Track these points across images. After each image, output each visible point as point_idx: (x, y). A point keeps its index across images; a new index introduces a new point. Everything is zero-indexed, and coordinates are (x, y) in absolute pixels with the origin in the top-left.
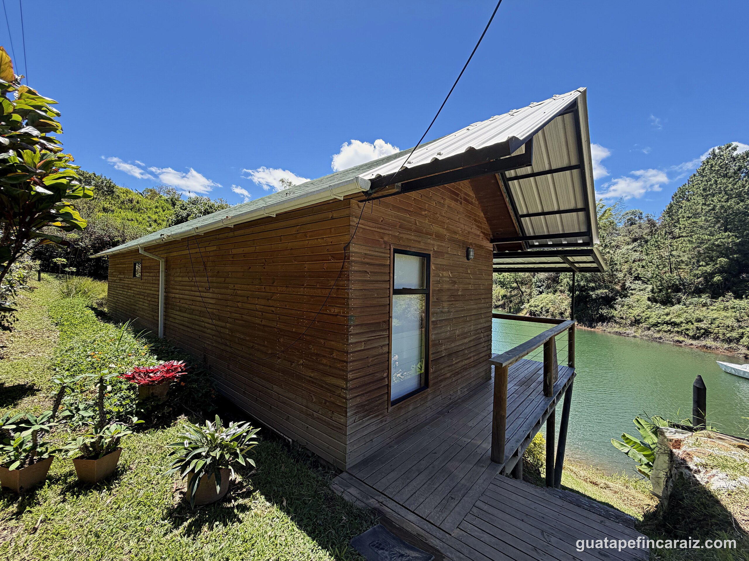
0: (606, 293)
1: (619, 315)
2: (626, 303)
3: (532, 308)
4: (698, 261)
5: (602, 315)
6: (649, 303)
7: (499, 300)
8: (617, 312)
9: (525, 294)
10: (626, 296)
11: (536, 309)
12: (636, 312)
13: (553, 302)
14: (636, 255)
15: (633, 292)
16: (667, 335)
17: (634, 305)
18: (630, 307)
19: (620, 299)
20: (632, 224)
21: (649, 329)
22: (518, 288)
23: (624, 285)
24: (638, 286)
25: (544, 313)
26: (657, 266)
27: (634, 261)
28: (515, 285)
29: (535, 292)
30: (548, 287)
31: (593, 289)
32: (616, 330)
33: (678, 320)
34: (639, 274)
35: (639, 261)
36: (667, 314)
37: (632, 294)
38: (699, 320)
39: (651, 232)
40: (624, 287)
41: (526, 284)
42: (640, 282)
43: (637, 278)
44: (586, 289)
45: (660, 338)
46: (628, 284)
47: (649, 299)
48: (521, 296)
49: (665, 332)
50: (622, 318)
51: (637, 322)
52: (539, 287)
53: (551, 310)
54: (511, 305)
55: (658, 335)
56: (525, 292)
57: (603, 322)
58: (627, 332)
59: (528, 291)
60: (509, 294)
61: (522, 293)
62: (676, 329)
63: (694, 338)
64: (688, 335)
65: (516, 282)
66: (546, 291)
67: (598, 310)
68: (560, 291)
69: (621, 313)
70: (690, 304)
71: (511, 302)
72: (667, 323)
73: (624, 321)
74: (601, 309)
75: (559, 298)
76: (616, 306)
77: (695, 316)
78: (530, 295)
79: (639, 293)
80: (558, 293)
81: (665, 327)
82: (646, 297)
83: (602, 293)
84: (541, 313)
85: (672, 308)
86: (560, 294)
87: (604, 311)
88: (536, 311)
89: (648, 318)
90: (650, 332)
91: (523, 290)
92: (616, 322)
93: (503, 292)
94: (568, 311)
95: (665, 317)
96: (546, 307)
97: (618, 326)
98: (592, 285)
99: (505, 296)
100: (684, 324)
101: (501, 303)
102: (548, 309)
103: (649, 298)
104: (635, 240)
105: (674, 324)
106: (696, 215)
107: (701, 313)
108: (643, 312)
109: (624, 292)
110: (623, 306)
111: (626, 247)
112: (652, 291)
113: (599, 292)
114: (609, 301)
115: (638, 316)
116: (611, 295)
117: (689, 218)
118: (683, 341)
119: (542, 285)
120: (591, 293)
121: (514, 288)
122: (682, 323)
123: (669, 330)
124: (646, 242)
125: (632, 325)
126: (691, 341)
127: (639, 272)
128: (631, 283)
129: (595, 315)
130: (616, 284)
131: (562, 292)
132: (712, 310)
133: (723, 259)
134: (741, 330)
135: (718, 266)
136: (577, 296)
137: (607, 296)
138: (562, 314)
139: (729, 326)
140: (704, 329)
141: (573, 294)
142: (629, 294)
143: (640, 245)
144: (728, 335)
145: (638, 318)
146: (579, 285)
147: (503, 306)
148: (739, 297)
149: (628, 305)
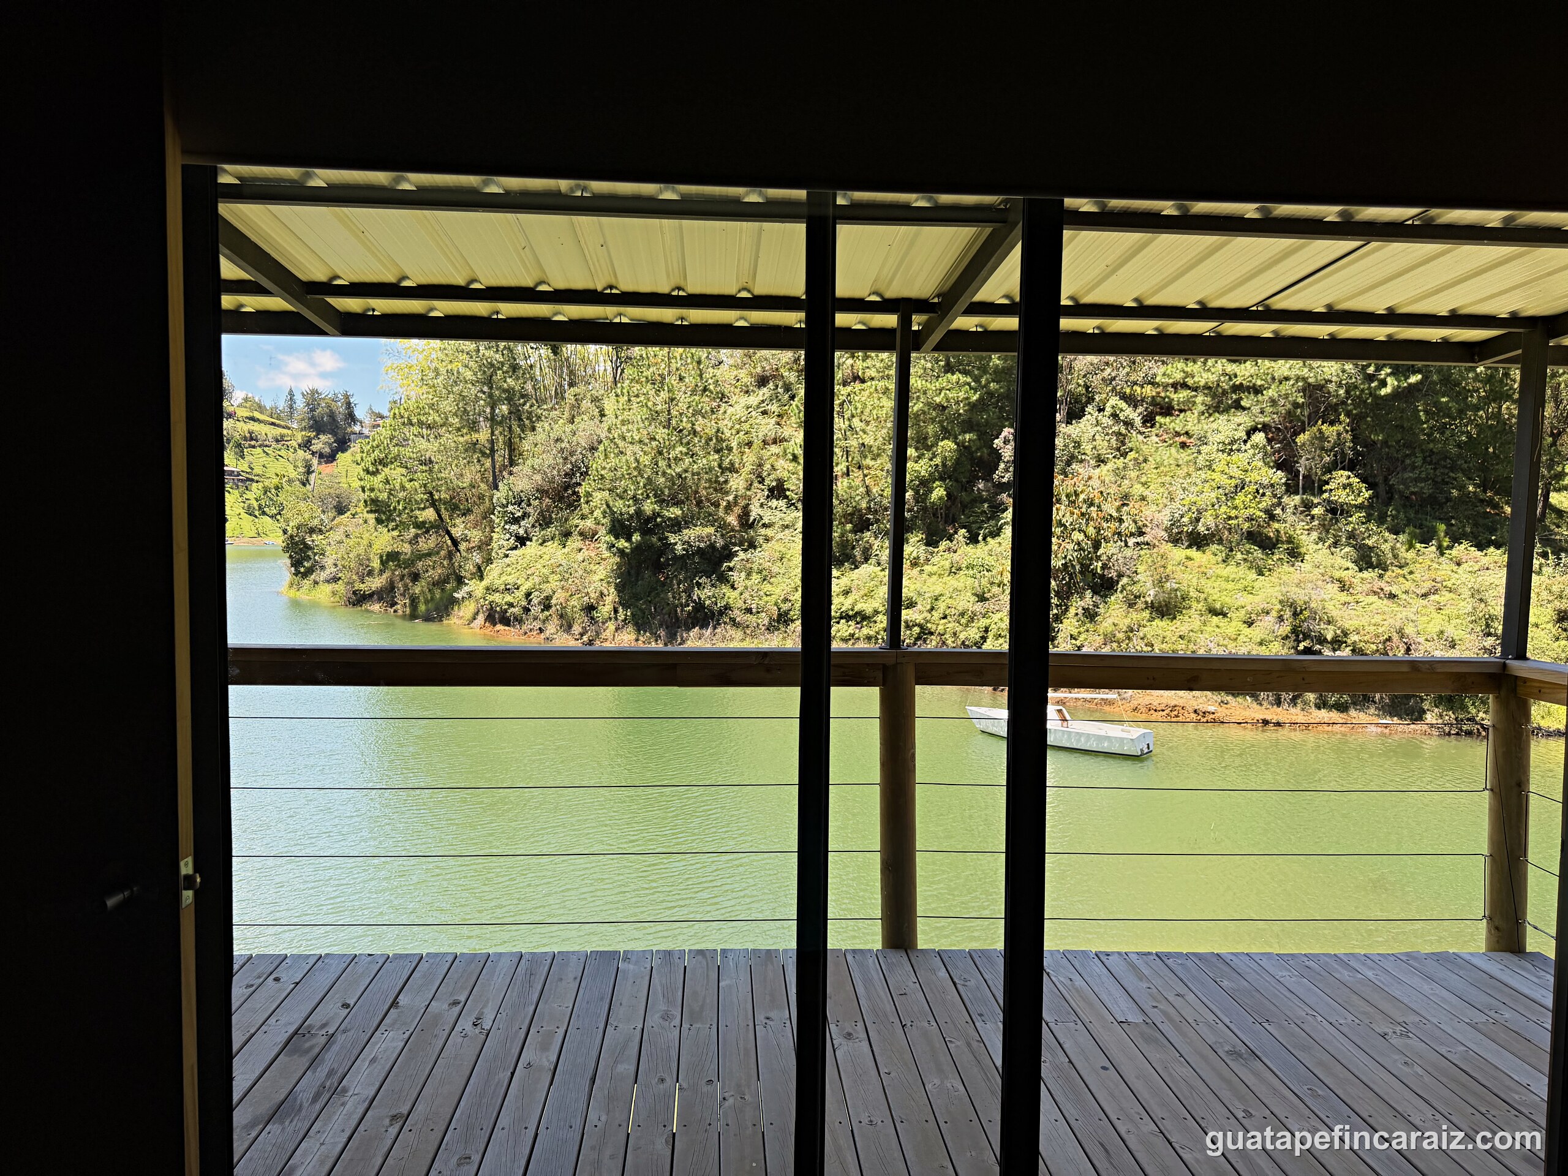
0: (709, 536)
1: (740, 604)
2: (755, 567)
3: (497, 598)
5: (700, 606)
7: (370, 573)
8: (736, 594)
10: (753, 545)
11: (509, 598)
13: (562, 571)
15: (769, 532)
17: (775, 569)
18: (767, 577)
19: (742, 555)
22: (438, 526)
23: (746, 512)
24: (779, 515)
25: (535, 610)
27: (766, 441)
28: (430, 514)
29: (501, 540)
30: (544, 521)
31: (677, 525)
34: (780, 481)
35: (775, 442)
36: (847, 592)
37: (767, 537)
40: (746, 522)
41: (467, 512)
42: (782, 503)
43: (776, 492)
44: (657, 525)
46: (755, 511)
48: (450, 556)
50: (749, 611)
51: (782, 619)
52: (516, 521)
54: (417, 590)
57: (704, 626)
59: (476, 536)
61: (455, 544)
62: (865, 631)
65: (435, 504)
66: (537, 534)
67: (689, 592)
68: (581, 534)
69: (746, 595)
71: (415, 577)
72: (847, 616)
73: (751, 619)
74: (699, 585)
75: (579, 556)
76: (734, 576)
78: (485, 545)
79: (780, 535)
80: (574, 542)
81: (844, 629)
83: (700, 539)
84: (527, 610)
85: (853, 575)
86: (580, 544)
87: (705, 593)
88: (511, 605)
91: (457, 532)
92: (734, 623)
93: (384, 540)
94: (609, 600)
96: (540, 591)
97: (739, 634)
98: (675, 512)
99: (392, 557)
101: (376, 583)
102: (549, 598)
104: (762, 381)
109: (749, 534)
110: (748, 576)
111: (744, 400)
113: (690, 534)
114: (714, 563)
115: (786, 600)
116: (720, 543)
119: (525, 515)
120: (672, 538)
121: (424, 527)
122: (876, 612)
123: (852, 635)
125: (773, 626)
127: (781, 474)
128: (762, 505)
129: (683, 606)
130: (729, 508)
131: (588, 536)
132: (930, 575)
133: (947, 446)
134: (983, 622)
135: (938, 460)
136: (637, 549)
137: (712, 546)
138: (590, 608)
139: (962, 614)
140: (920, 626)
141: (622, 543)
142: (761, 540)
143: (775, 397)
144: (962, 636)
145: (785, 607)
146: (639, 512)
147: (386, 595)
148: (973, 539)
149: (760, 572)
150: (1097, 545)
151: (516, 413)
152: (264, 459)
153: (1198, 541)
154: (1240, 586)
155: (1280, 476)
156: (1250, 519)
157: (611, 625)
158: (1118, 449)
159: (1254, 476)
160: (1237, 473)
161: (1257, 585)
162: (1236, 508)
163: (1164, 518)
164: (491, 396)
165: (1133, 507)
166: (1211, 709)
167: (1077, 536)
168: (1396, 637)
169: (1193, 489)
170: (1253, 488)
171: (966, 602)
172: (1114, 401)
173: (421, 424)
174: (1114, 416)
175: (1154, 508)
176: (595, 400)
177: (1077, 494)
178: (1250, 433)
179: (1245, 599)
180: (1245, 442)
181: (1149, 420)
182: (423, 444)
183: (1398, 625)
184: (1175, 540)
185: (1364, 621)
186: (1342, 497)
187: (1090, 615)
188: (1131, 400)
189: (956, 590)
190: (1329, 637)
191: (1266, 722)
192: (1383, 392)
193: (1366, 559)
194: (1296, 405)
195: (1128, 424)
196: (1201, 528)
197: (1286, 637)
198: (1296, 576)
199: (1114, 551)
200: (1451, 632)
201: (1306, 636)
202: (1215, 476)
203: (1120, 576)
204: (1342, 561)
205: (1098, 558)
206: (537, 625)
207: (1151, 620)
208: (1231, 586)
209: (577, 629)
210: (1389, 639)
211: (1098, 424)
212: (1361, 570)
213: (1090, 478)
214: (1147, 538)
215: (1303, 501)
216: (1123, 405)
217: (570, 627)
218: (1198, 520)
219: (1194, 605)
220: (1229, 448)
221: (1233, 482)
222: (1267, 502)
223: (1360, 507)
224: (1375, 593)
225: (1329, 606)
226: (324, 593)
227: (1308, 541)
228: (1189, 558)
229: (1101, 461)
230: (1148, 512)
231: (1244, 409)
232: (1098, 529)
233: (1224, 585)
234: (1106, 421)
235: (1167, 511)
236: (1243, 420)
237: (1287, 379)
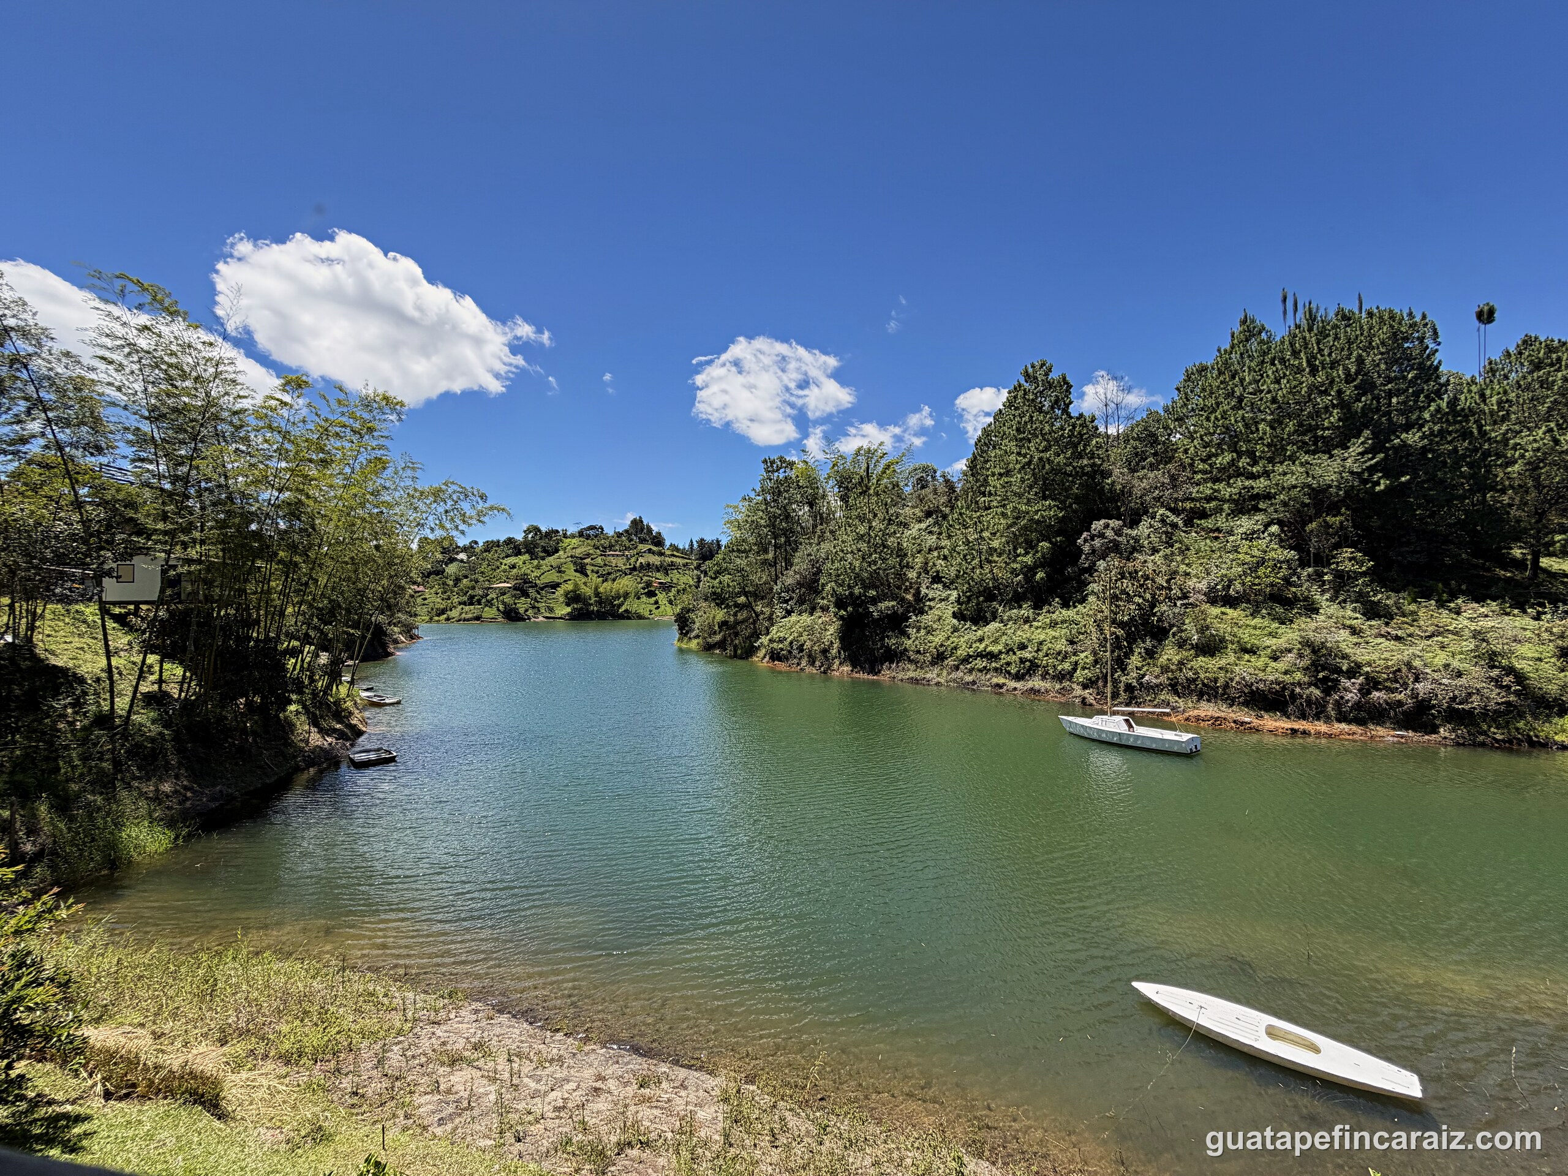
0: (893, 606)
1: (913, 648)
2: (922, 625)
3: (775, 645)
4: (1015, 549)
5: (888, 648)
6: (955, 621)
7: (715, 633)
8: (910, 642)
9: (761, 617)
10: (922, 612)
11: (781, 646)
12: (938, 639)
13: (810, 630)
14: (932, 540)
15: (932, 604)
16: (983, 677)
17: (935, 626)
18: (930, 631)
19: (914, 618)
20: (923, 487)
21: (957, 668)
22: (747, 606)
23: (918, 591)
24: (938, 593)
25: (795, 652)
26: (965, 556)
27: (930, 550)
28: (743, 599)
29: (779, 613)
30: (801, 601)
31: (874, 601)
32: (911, 674)
33: (995, 649)
34: (938, 572)
35: (936, 549)
36: (981, 640)
37: (931, 608)
38: (1022, 647)
39: (950, 501)
40: (918, 596)
41: (762, 598)
42: (940, 586)
43: (937, 579)
44: (863, 601)
45: (974, 683)
46: (924, 591)
47: (955, 615)
48: (754, 623)
49: (980, 671)
50: (918, 652)
51: (939, 658)
52: (786, 602)
53: (808, 644)
54: (737, 642)
55: (969, 678)
56: (762, 613)
57: (891, 661)
58: (928, 676)
59: (767, 611)
60: (732, 619)
61: (757, 615)
62: (994, 665)
63: (1018, 677)
64: (1009, 673)
65: (746, 594)
66: (797, 608)
67: (882, 639)
68: (821, 608)
69: (917, 642)
70: (1009, 620)
71: (736, 634)
72: (981, 655)
73: (920, 657)
74: (888, 637)
75: (820, 621)
76: (910, 630)
77: (1017, 639)
78: (770, 619)
79: (939, 605)
80: (818, 613)
81: (980, 663)
82: (950, 613)
83: (888, 608)
84: (790, 652)
85: (986, 629)
86: (820, 614)
87: (892, 642)
88: (782, 649)
89: (956, 648)
90: (960, 674)
91: (758, 609)
92: (911, 661)
93: (720, 615)
94: (835, 646)
95: (978, 644)
96: (798, 641)
97: (913, 667)
98: (872, 593)
99: (723, 624)
100: (1003, 656)
101: (717, 638)
102: (802, 645)
103: (954, 613)
104: (928, 514)
105: (992, 656)
106: (1008, 473)
107: (1023, 634)
108: (948, 638)
109: (919, 605)
110: (918, 631)
111: (917, 526)
112: (958, 601)
113: (882, 606)
114: (897, 623)
115: (942, 645)
116: (901, 611)
117: (1001, 475)
118: (1004, 684)
119: (791, 598)
120: (871, 609)
121: (741, 607)
122: (1000, 652)
123: (985, 667)
124: (945, 517)
125: (933, 663)
126: (1013, 684)
127: (939, 568)
128: (927, 588)
129: (878, 650)
130: (907, 590)
131: (825, 609)
132: (1037, 628)
133: (1045, 544)
134: (1074, 659)
135: (1039, 555)
136: (850, 615)
137: (895, 613)
138: (825, 651)
139: (1059, 653)
140: (1030, 661)
141: (843, 612)
142: (926, 609)
143: (936, 523)
144: (1059, 668)
145: (942, 649)
146: (851, 594)
147: (721, 645)
148: (1066, 605)
149: (925, 628)
150: (1153, 606)
151: (788, 542)
152: (678, 576)
153: (1231, 602)
154: (1266, 632)
155: (1292, 554)
156: (1272, 585)
157: (837, 662)
158: (1167, 543)
159: (1273, 554)
160: (1256, 552)
161: (1280, 631)
162: (1259, 577)
163: (1203, 586)
164: (773, 533)
165: (1179, 579)
166: (1247, 720)
167: (1137, 599)
168: (1404, 669)
169: (1223, 566)
170: (1271, 563)
171: (1061, 645)
172: (1161, 511)
173: (739, 551)
174: (1163, 521)
175: (1195, 580)
176: (832, 532)
177: (1136, 572)
178: (1267, 526)
179: (1269, 642)
180: (1263, 532)
181: (1189, 523)
182: (738, 561)
183: (1406, 659)
184: (1213, 602)
185: (1374, 657)
186: (1348, 566)
187: (1150, 654)
188: (1175, 511)
189: (1054, 637)
190: (1344, 668)
191: (1294, 731)
192: (1378, 489)
193: (1372, 611)
194: (1304, 505)
195: (1174, 526)
196: (1232, 592)
197: (1306, 669)
198: (1313, 625)
199: (1165, 608)
200: (1455, 664)
201: (1324, 669)
202: (1240, 556)
203: (1172, 626)
204: (1351, 613)
205: (1154, 615)
206: (795, 661)
207: (1197, 656)
208: (1258, 632)
209: (818, 663)
210: (1399, 670)
211: (1151, 526)
212: (1368, 620)
213: (1145, 561)
214: (1191, 600)
215: (1316, 571)
216: (1169, 514)
217: (814, 662)
218: (1229, 587)
219: (1230, 646)
220: (1250, 536)
221: (1255, 561)
222: (1284, 572)
223: (1364, 574)
224: (1383, 636)
225: (1343, 646)
226: (694, 644)
227: (1322, 599)
228: (1223, 613)
229: (1155, 551)
230: (1191, 583)
231: (1261, 510)
232: (1153, 596)
233: (1253, 632)
234: (1157, 525)
235: (1205, 582)
236: (1260, 517)
237: (1295, 487)
